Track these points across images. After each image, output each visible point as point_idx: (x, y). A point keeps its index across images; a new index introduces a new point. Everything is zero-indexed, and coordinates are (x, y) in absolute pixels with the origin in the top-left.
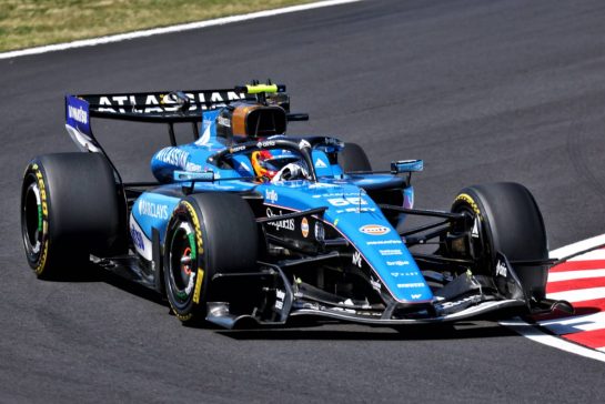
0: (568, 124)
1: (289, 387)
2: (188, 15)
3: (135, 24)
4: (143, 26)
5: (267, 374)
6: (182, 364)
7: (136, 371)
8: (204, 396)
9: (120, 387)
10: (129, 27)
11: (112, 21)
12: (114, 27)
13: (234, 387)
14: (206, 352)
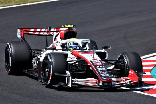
0: (124, 31)
1: (52, 97)
2: (28, 1)
3: (14, 3)
4: (16, 4)
5: (47, 94)
6: (25, 91)
7: (13, 93)
8: (31, 99)
9: (9, 97)
10: (13, 4)
11: (8, 2)
12: (9, 4)
13: (38, 97)
14: (32, 88)
